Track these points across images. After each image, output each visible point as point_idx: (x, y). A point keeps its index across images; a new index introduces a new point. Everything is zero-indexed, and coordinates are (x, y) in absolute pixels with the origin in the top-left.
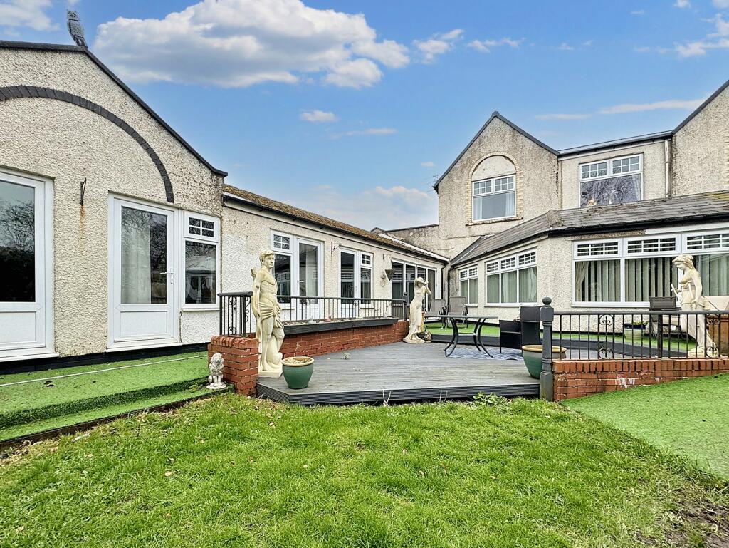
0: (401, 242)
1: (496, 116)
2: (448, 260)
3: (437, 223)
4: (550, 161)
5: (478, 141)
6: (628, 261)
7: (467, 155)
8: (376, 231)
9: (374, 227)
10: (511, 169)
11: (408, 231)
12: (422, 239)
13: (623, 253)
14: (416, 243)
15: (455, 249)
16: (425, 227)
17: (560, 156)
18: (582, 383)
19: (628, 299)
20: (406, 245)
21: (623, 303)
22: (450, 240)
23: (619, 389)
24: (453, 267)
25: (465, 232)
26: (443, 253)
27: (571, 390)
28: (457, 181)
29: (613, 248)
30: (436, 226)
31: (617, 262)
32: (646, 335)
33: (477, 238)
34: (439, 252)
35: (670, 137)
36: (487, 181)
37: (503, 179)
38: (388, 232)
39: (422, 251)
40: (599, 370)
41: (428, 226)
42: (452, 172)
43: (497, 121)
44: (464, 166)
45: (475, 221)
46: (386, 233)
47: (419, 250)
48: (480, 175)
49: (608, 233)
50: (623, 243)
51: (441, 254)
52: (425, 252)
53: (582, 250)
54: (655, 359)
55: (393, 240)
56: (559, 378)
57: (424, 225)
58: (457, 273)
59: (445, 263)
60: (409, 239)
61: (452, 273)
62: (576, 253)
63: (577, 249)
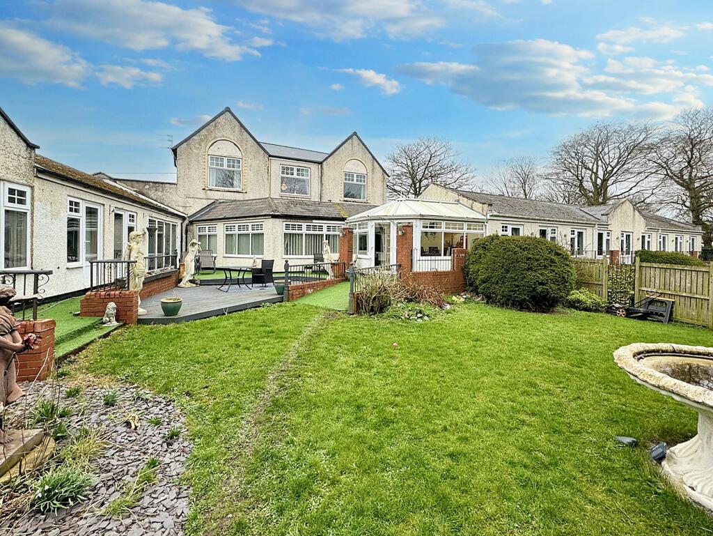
0: (134, 193)
1: (228, 110)
2: (186, 216)
3: (176, 182)
4: (264, 157)
5: (213, 124)
6: (306, 234)
7: (204, 132)
8: (101, 176)
9: (98, 171)
10: (238, 154)
11: (143, 184)
12: (160, 194)
13: (304, 231)
14: (152, 196)
15: (193, 208)
16: (163, 183)
17: (270, 156)
18: (297, 293)
19: (306, 254)
20: (141, 196)
21: (304, 256)
22: (189, 200)
23: (309, 294)
24: (191, 223)
25: (202, 194)
26: (181, 210)
27: (294, 296)
28: (195, 151)
29: (300, 227)
30: (174, 184)
31: (302, 235)
32: (313, 272)
33: (212, 201)
34: (177, 208)
35: (321, 163)
36: (221, 158)
37: (233, 161)
38: (117, 180)
39: (159, 205)
40: (303, 288)
41: (166, 183)
42: (190, 141)
43: (228, 114)
44: (201, 140)
45: (211, 187)
46: (115, 180)
47: (156, 203)
48: (214, 151)
49: (298, 219)
50: (304, 225)
51: (180, 210)
52: (163, 206)
53: (287, 227)
54: (318, 281)
55: (124, 189)
56: (291, 292)
57: (162, 181)
58: (195, 228)
59: (184, 219)
60: (145, 191)
61: (190, 228)
62: (284, 228)
63: (285, 226)
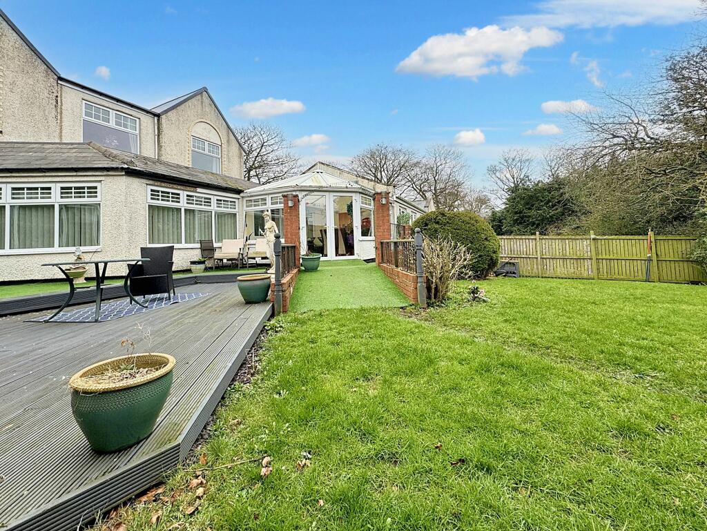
4: (48, 78)
13: (183, 204)
17: (60, 79)
19: (186, 242)
29: (176, 197)
31: (179, 210)
35: (158, 116)
49: (175, 184)
50: (183, 194)
53: (154, 195)
62: (149, 197)
63: (150, 192)
